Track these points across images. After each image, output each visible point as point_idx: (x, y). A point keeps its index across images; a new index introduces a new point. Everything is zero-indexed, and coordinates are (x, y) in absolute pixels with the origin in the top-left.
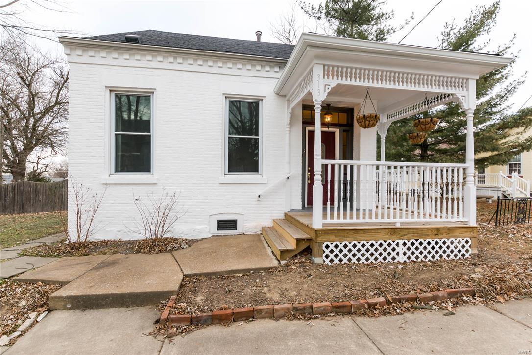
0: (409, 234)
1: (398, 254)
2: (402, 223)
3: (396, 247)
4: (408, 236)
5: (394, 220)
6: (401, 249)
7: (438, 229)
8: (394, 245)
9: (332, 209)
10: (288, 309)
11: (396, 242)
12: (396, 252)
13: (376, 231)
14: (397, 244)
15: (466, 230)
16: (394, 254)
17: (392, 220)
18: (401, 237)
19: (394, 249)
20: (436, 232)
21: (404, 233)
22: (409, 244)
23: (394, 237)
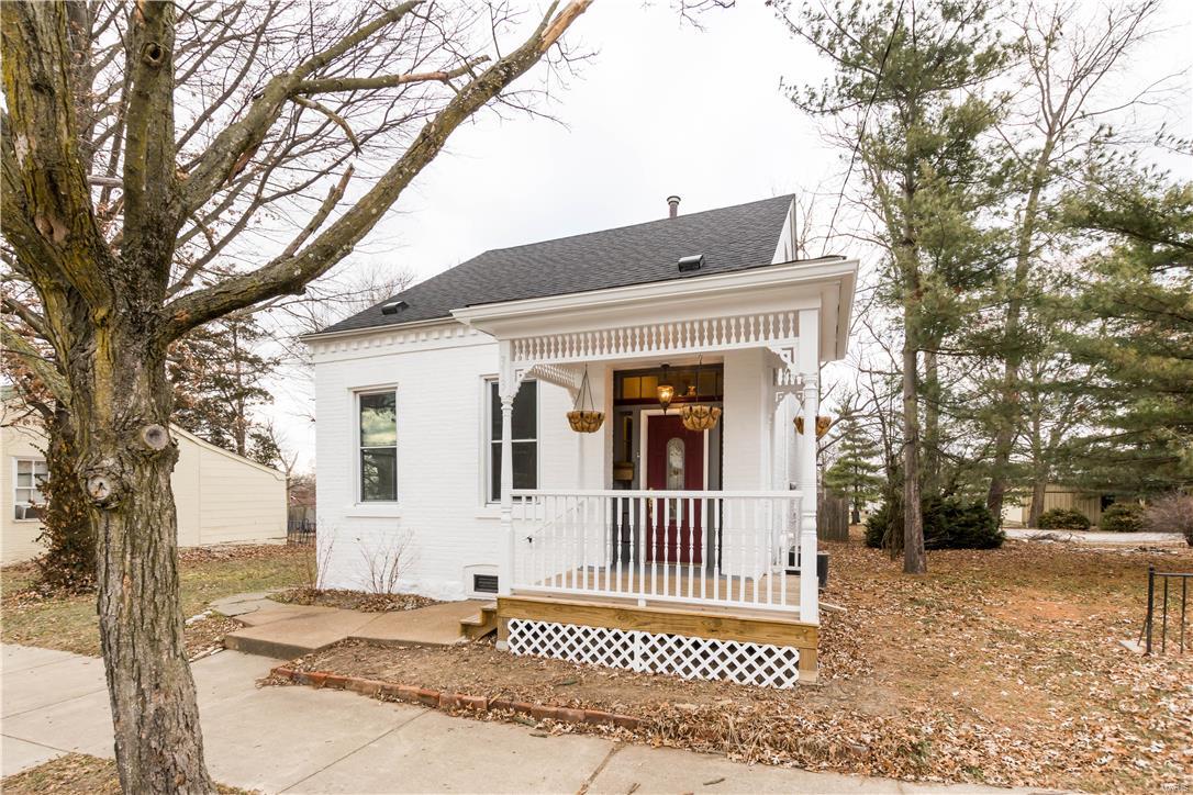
0: (654, 622)
1: (632, 655)
2: (649, 603)
3: (629, 642)
4: (653, 626)
5: (635, 596)
6: (638, 647)
7: (718, 620)
8: (625, 638)
9: (697, 572)
10: (377, 686)
11: (629, 634)
12: (629, 651)
13: (593, 610)
14: (632, 638)
15: (788, 630)
16: (625, 654)
17: (630, 594)
18: (639, 626)
19: (625, 646)
20: (712, 626)
21: (645, 620)
22: (654, 641)
23: (625, 625)
